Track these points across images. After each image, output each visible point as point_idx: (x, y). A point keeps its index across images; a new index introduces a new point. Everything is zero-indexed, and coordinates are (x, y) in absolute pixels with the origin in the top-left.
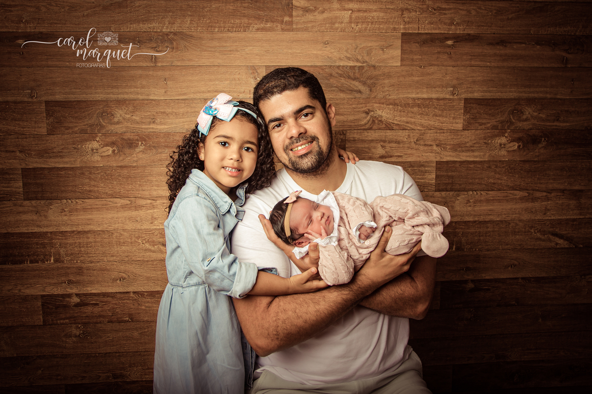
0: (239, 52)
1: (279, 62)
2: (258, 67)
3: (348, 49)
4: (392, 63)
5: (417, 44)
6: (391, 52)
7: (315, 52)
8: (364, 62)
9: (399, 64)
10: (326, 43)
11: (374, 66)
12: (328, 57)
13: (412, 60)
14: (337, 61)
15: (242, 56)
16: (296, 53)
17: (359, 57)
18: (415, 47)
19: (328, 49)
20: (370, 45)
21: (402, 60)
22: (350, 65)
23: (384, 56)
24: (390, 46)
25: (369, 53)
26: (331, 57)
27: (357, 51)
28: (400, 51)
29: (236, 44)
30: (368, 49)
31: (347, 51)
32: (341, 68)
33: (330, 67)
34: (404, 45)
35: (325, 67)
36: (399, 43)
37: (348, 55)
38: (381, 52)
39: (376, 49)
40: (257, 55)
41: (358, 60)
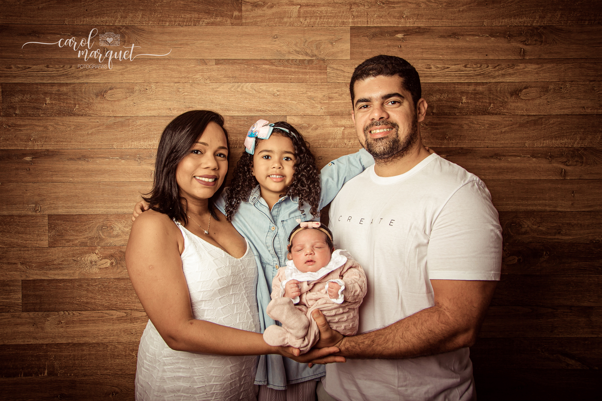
0: (189, 47)
1: (228, 55)
2: (208, 60)
3: (297, 43)
4: (342, 56)
5: (366, 38)
6: (340, 45)
7: (264, 46)
8: (313, 56)
9: (348, 57)
10: (275, 37)
11: (323, 60)
12: (277, 51)
13: (362, 53)
14: (287, 55)
15: (192, 49)
16: (245, 47)
17: (308, 51)
18: (364, 41)
19: (277, 42)
20: (318, 38)
21: (352, 53)
22: (300, 58)
23: (333, 50)
24: (339, 39)
25: (318, 47)
26: (280, 51)
27: (306, 45)
28: (349, 44)
29: (186, 38)
30: (317, 42)
31: (296, 45)
32: (290, 61)
33: (279, 61)
34: (354, 39)
35: (274, 61)
36: (348, 36)
37: (298, 49)
38: (330, 45)
39: (325, 43)
40: (207, 49)
41: (307, 54)
